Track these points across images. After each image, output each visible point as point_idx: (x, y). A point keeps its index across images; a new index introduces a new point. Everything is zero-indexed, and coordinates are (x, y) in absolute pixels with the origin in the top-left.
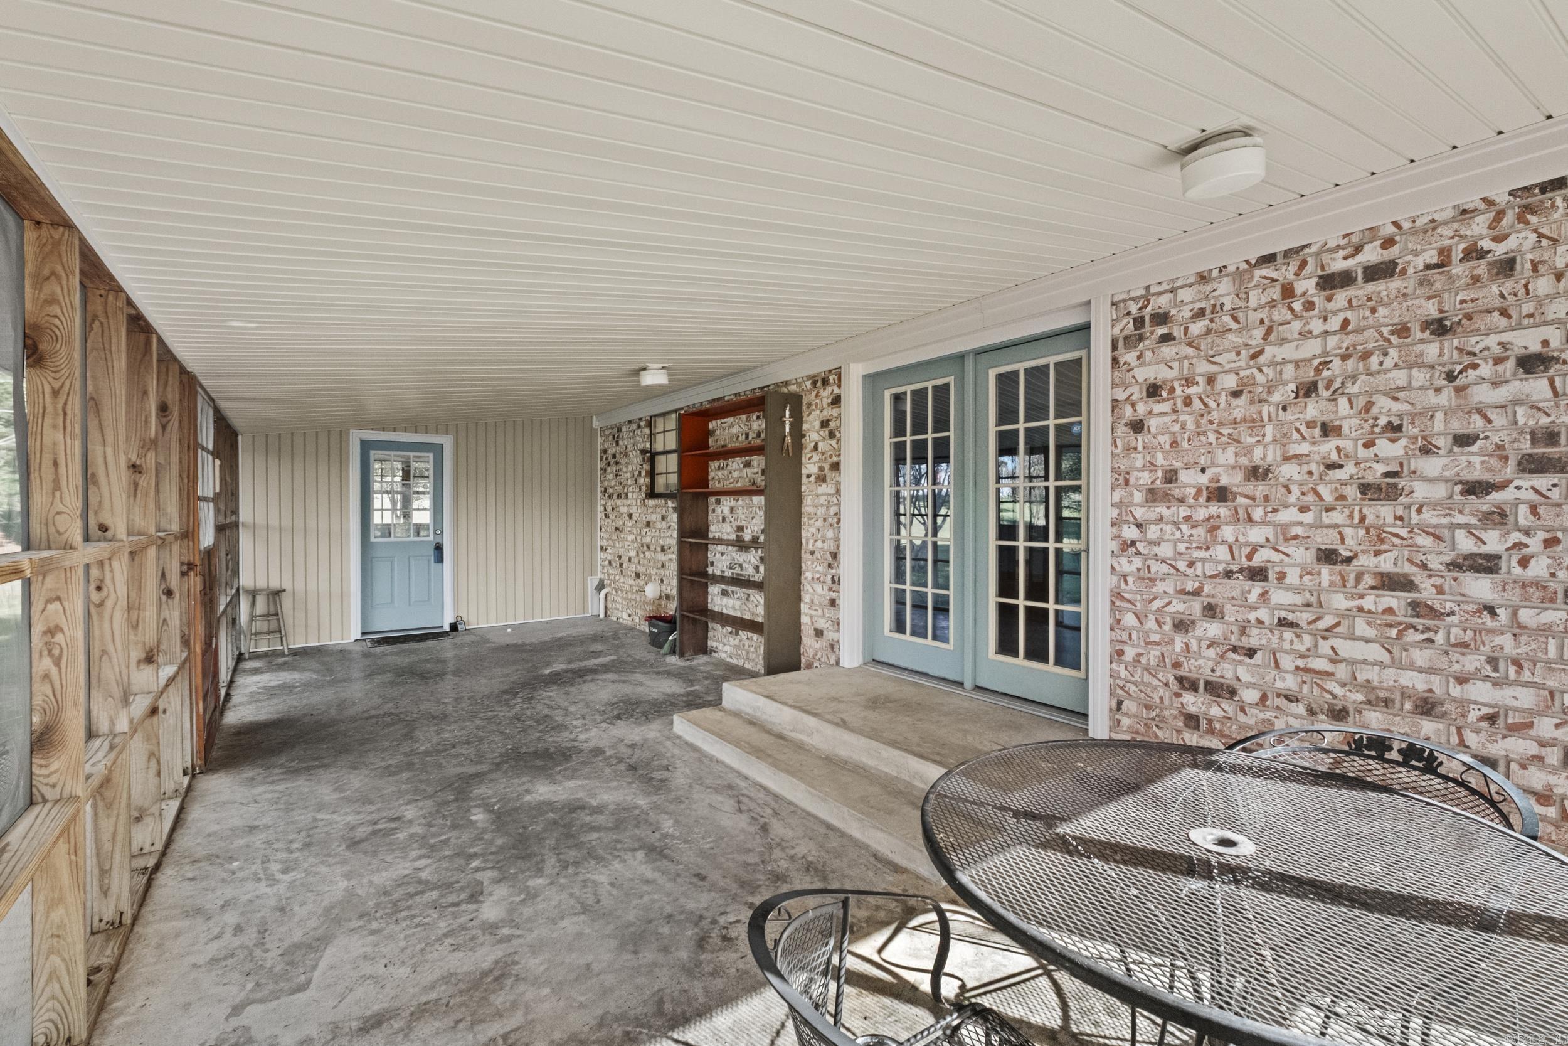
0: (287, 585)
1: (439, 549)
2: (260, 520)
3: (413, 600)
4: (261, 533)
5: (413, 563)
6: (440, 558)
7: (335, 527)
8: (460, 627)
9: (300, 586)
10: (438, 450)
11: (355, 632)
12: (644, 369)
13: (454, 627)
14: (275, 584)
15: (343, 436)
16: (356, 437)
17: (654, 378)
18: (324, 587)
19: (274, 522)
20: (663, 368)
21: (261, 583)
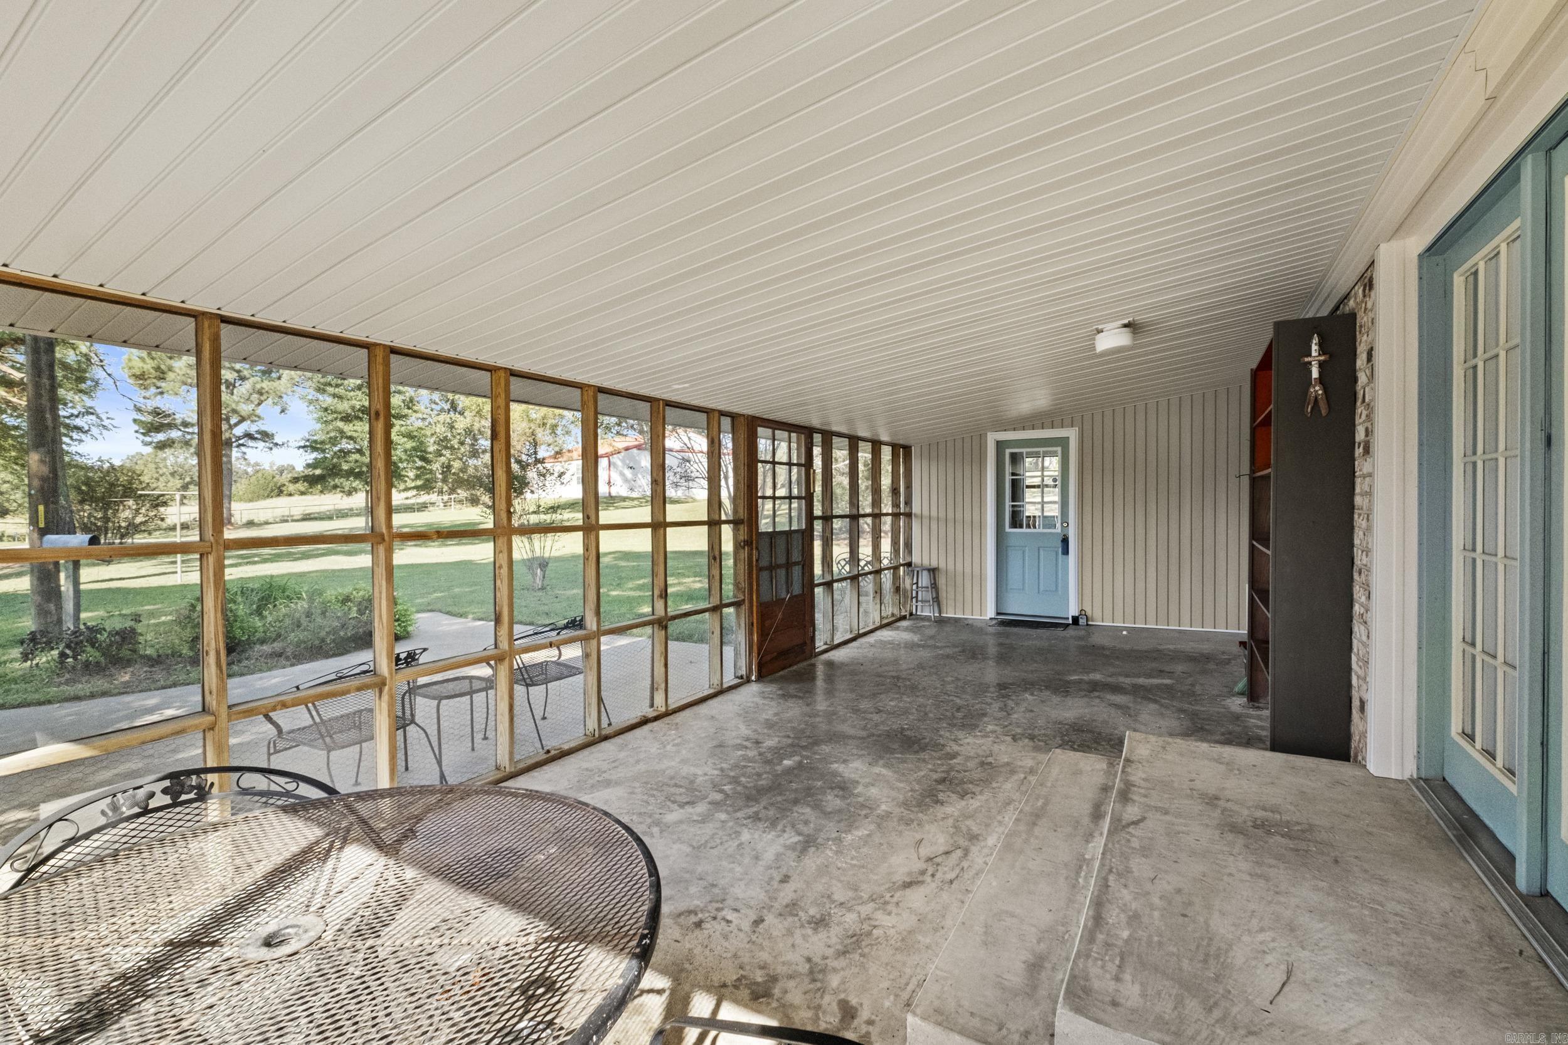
0: (942, 565)
1: (1065, 541)
2: (926, 513)
3: (1042, 588)
4: (926, 522)
5: (1042, 552)
6: (1066, 551)
7: (976, 518)
8: (1082, 621)
9: (951, 567)
10: (1063, 442)
11: (990, 612)
12: (1099, 331)
13: (1076, 620)
14: (934, 564)
15: (982, 438)
16: (992, 438)
17: (1112, 339)
18: (968, 570)
19: (934, 513)
20: (1125, 326)
21: (926, 563)
